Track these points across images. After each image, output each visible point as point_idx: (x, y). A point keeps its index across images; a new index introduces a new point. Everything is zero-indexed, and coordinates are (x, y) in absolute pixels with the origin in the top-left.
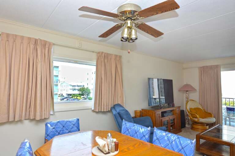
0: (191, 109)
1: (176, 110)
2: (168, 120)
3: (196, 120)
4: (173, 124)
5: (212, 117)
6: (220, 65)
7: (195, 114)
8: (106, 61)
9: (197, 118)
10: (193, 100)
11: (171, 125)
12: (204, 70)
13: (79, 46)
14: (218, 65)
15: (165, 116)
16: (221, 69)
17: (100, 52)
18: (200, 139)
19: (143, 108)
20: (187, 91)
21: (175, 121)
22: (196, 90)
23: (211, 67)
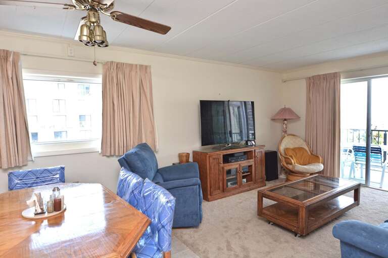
0: (286, 150)
1: (255, 152)
2: (237, 168)
3: (290, 167)
4: (249, 173)
5: (319, 163)
6: (339, 72)
7: (290, 158)
8: (121, 76)
9: (291, 164)
10: (294, 135)
11: (243, 176)
12: (314, 82)
13: (70, 55)
14: (336, 73)
15: (231, 162)
16: (341, 80)
17: (107, 62)
18: (264, 198)
19: (194, 150)
20: (285, 120)
21: (251, 169)
22: (300, 118)
23: (325, 77)
